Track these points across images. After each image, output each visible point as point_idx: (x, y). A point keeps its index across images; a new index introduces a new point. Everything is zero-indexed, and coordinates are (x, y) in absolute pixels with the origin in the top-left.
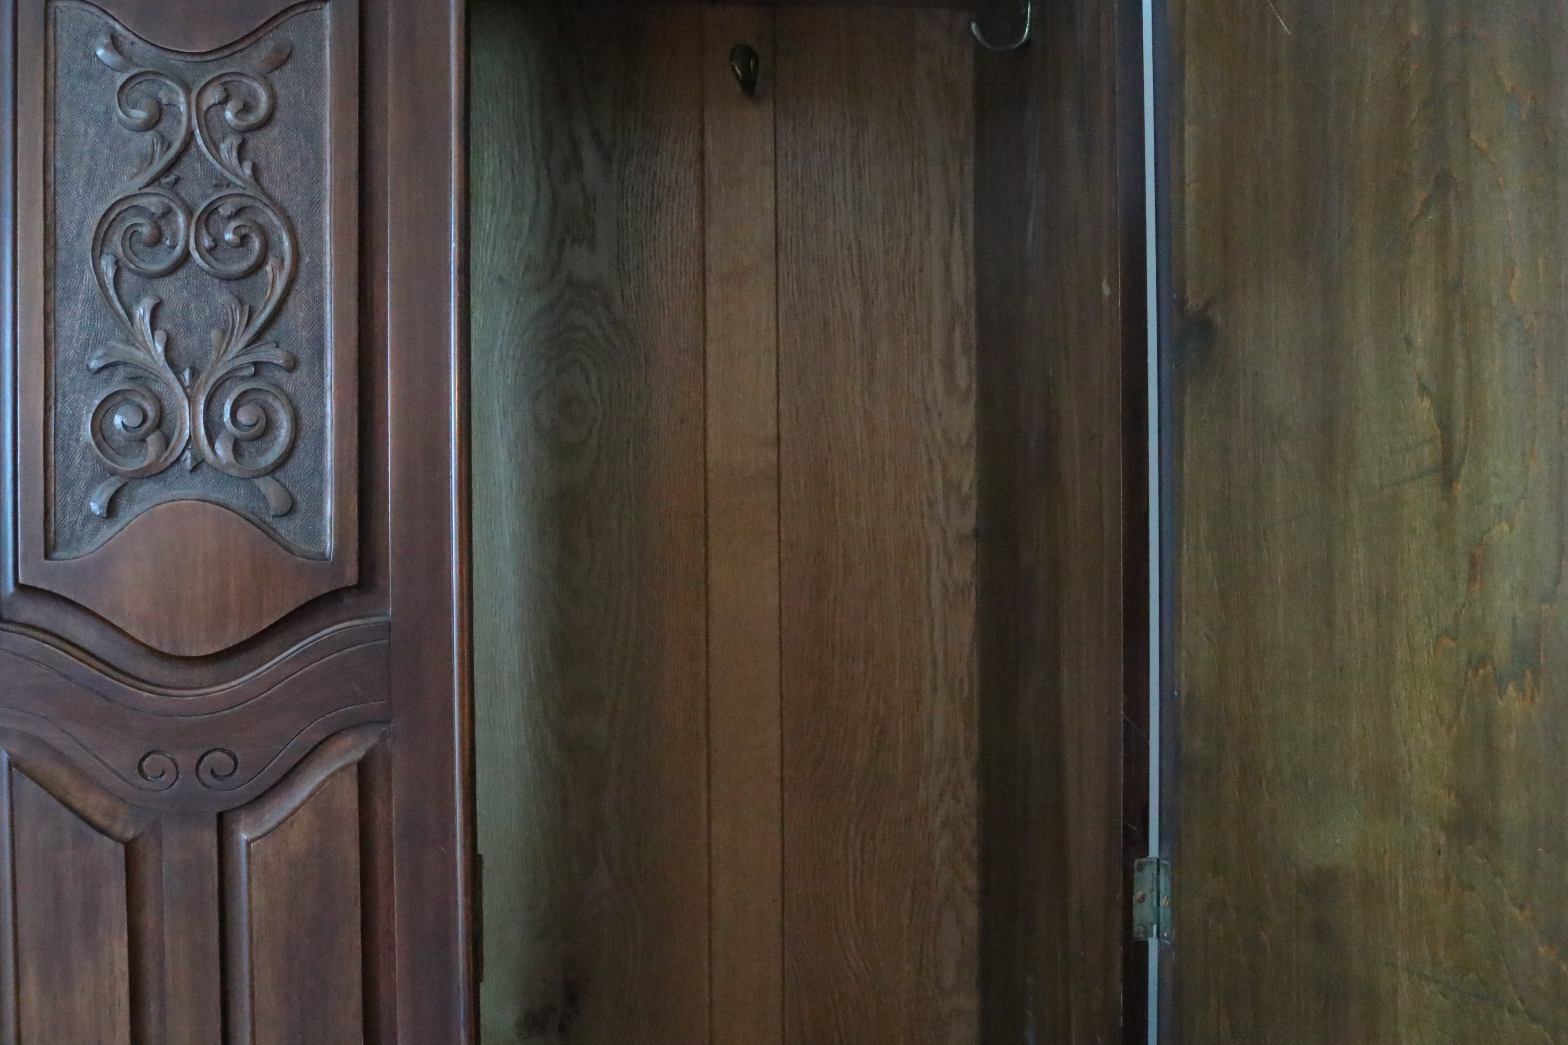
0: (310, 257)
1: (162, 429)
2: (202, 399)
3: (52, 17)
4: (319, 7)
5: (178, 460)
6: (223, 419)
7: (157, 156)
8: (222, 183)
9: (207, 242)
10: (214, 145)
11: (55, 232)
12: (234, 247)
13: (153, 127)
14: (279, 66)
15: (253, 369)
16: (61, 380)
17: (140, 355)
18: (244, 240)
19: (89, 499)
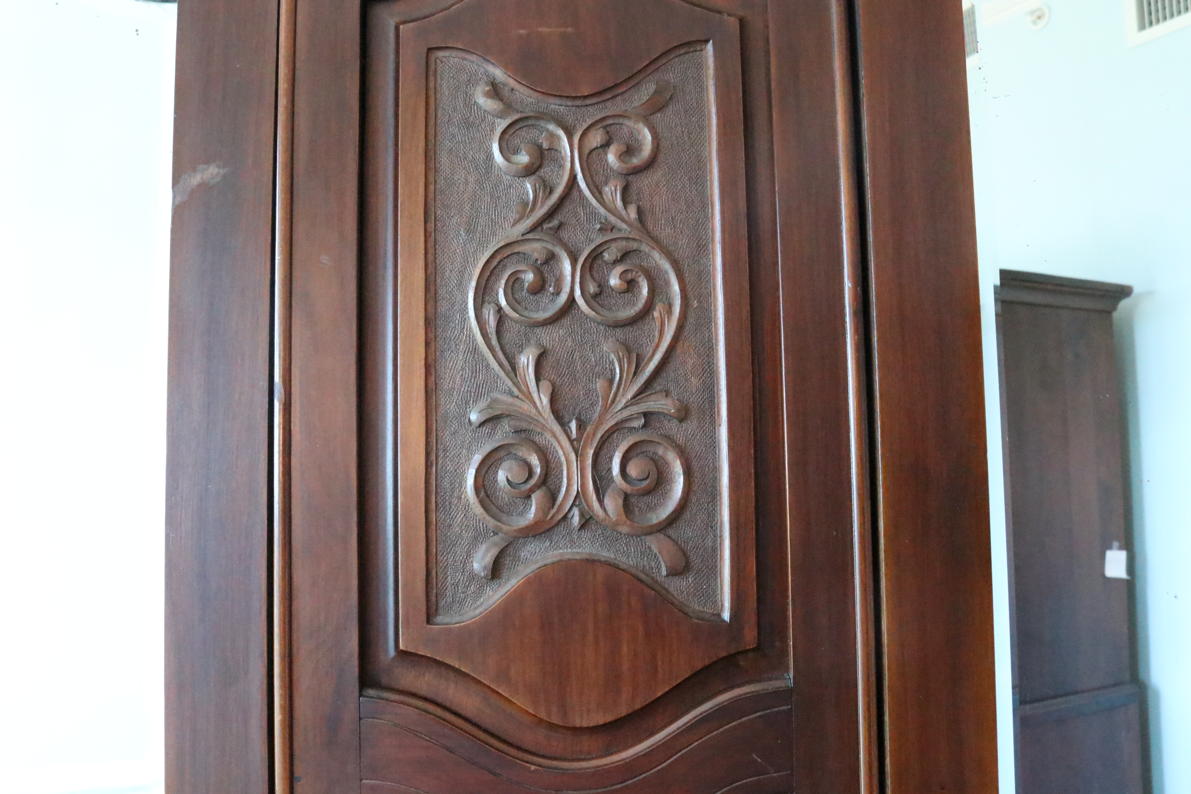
0: (698, 302)
1: (547, 485)
2: (591, 452)
3: (432, 67)
4: (699, 49)
5: (565, 517)
6: (611, 473)
7: (540, 200)
8: (606, 228)
9: (592, 288)
10: (597, 190)
11: (435, 281)
12: (620, 293)
13: (533, 173)
14: (661, 108)
15: (643, 421)
16: (442, 434)
17: (526, 407)
18: (631, 285)
19: (471, 559)
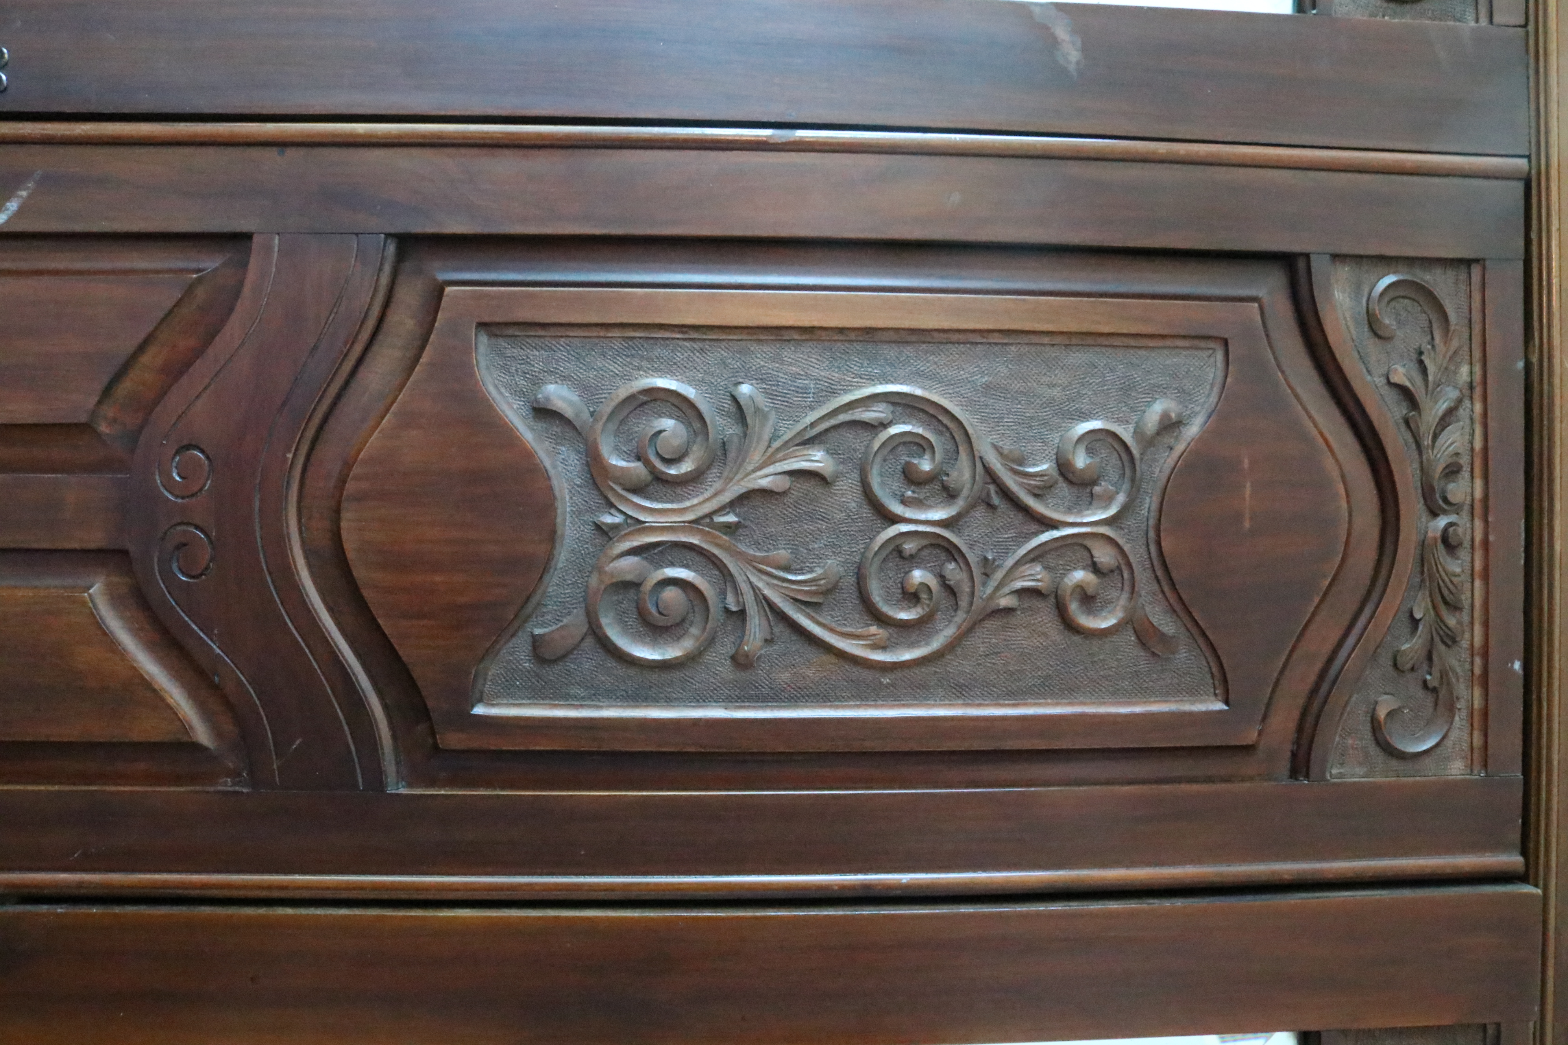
0: (888, 683)
1: (654, 483)
2: (695, 541)
3: (1202, 344)
4: (1217, 692)
5: (612, 505)
6: (668, 566)
7: (1025, 481)
8: (988, 567)
9: (909, 547)
10: (1038, 555)
11: (924, 342)
12: (902, 583)
13: (1062, 474)
14: (1142, 642)
15: (734, 609)
16: (723, 347)
17: (756, 457)
18: (912, 597)
19: (560, 382)
